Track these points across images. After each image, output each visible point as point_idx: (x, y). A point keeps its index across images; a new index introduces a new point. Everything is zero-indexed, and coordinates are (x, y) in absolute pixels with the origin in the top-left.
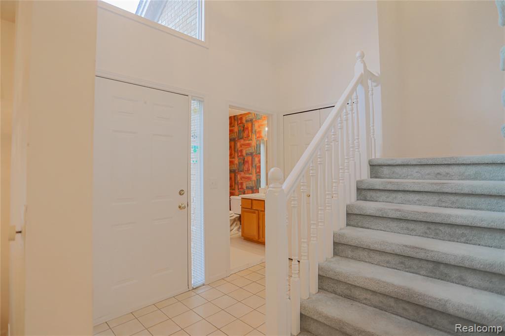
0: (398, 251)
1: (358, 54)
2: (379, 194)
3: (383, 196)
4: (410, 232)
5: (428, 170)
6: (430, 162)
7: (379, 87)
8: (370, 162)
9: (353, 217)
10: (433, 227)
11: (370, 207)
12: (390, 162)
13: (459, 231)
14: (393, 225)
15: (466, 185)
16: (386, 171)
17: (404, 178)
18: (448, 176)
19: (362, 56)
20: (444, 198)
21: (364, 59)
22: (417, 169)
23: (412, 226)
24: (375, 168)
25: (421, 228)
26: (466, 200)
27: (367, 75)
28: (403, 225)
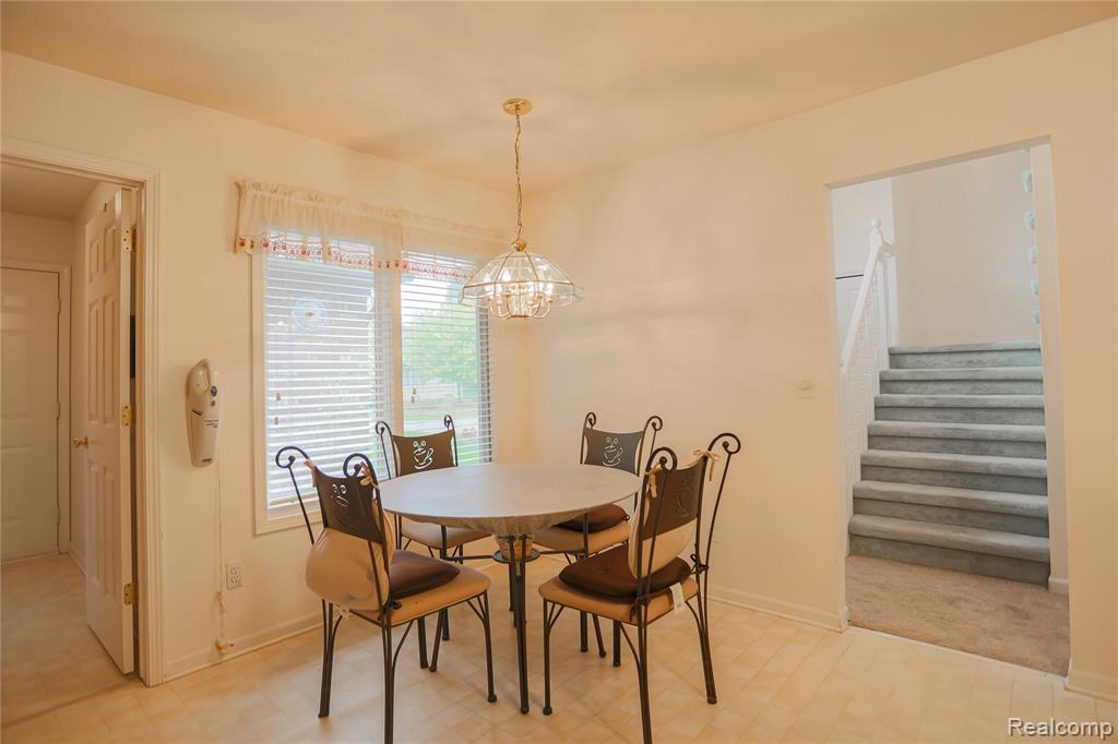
0: (940, 435)
1: (873, 222)
2: (906, 385)
3: (912, 387)
4: (947, 419)
5: (958, 358)
6: (960, 349)
7: (894, 258)
8: (889, 350)
9: (881, 409)
10: (969, 412)
11: (901, 399)
12: (915, 350)
13: (995, 414)
14: (929, 414)
15: (1001, 372)
16: (909, 359)
17: (932, 367)
18: (980, 363)
19: (879, 225)
20: (977, 385)
21: (881, 228)
22: (946, 357)
23: (948, 413)
24: (895, 357)
25: (958, 414)
26: (1001, 385)
27: (885, 247)
28: (940, 413)
